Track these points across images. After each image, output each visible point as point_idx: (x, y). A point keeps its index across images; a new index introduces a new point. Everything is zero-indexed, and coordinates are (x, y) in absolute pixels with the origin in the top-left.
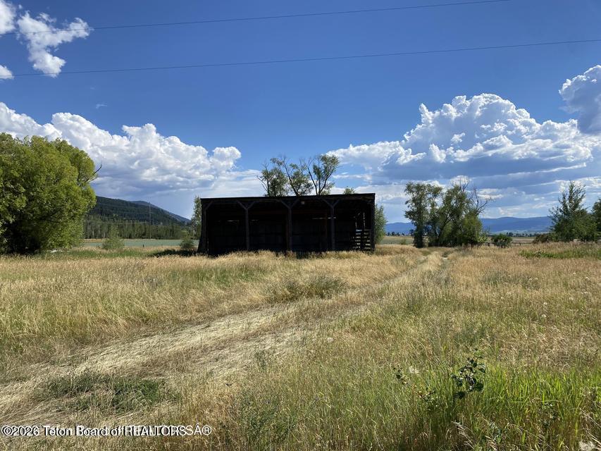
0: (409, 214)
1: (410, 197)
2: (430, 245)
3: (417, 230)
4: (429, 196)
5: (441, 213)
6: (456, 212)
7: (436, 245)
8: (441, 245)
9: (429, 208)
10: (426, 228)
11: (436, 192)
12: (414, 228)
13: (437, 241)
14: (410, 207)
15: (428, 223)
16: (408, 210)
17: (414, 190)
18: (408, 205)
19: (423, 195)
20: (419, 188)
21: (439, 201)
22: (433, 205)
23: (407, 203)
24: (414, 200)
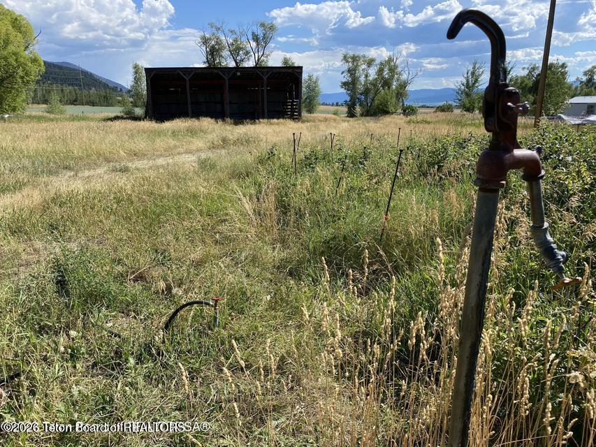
0: (345, 84)
1: (346, 67)
2: (362, 115)
3: (350, 101)
4: (364, 66)
5: (374, 84)
6: (387, 83)
7: (367, 115)
8: (371, 116)
9: (362, 79)
10: (358, 99)
11: (370, 63)
12: (348, 99)
13: (368, 111)
14: (346, 78)
15: (361, 94)
16: (344, 80)
17: (350, 60)
18: (344, 75)
19: (357, 65)
20: (355, 59)
21: (373, 73)
22: (366, 76)
23: (342, 73)
24: (349, 71)
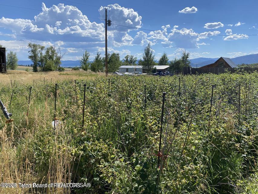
0: (30, 57)
1: (30, 49)
2: (41, 71)
3: (34, 64)
4: (39, 50)
5: (45, 57)
6: (51, 57)
9: (39, 55)
11: (42, 48)
13: (43, 69)
14: (31, 54)
15: (39, 62)
17: (32, 46)
19: (36, 49)
21: (44, 52)
22: (41, 54)
23: (29, 52)
24: (32, 51)
